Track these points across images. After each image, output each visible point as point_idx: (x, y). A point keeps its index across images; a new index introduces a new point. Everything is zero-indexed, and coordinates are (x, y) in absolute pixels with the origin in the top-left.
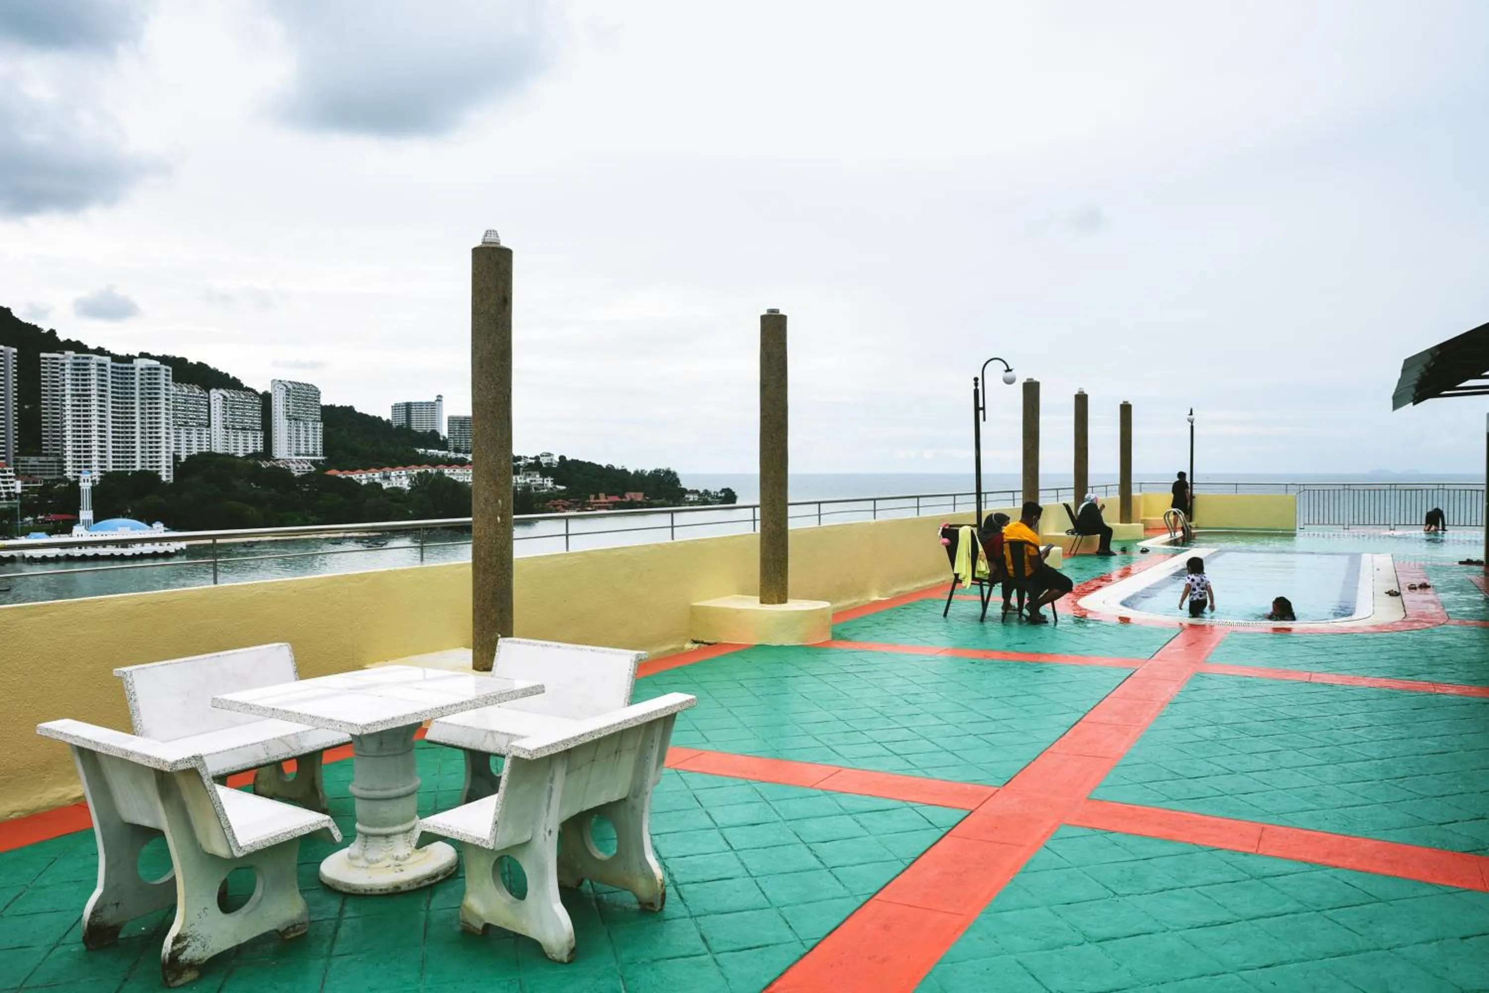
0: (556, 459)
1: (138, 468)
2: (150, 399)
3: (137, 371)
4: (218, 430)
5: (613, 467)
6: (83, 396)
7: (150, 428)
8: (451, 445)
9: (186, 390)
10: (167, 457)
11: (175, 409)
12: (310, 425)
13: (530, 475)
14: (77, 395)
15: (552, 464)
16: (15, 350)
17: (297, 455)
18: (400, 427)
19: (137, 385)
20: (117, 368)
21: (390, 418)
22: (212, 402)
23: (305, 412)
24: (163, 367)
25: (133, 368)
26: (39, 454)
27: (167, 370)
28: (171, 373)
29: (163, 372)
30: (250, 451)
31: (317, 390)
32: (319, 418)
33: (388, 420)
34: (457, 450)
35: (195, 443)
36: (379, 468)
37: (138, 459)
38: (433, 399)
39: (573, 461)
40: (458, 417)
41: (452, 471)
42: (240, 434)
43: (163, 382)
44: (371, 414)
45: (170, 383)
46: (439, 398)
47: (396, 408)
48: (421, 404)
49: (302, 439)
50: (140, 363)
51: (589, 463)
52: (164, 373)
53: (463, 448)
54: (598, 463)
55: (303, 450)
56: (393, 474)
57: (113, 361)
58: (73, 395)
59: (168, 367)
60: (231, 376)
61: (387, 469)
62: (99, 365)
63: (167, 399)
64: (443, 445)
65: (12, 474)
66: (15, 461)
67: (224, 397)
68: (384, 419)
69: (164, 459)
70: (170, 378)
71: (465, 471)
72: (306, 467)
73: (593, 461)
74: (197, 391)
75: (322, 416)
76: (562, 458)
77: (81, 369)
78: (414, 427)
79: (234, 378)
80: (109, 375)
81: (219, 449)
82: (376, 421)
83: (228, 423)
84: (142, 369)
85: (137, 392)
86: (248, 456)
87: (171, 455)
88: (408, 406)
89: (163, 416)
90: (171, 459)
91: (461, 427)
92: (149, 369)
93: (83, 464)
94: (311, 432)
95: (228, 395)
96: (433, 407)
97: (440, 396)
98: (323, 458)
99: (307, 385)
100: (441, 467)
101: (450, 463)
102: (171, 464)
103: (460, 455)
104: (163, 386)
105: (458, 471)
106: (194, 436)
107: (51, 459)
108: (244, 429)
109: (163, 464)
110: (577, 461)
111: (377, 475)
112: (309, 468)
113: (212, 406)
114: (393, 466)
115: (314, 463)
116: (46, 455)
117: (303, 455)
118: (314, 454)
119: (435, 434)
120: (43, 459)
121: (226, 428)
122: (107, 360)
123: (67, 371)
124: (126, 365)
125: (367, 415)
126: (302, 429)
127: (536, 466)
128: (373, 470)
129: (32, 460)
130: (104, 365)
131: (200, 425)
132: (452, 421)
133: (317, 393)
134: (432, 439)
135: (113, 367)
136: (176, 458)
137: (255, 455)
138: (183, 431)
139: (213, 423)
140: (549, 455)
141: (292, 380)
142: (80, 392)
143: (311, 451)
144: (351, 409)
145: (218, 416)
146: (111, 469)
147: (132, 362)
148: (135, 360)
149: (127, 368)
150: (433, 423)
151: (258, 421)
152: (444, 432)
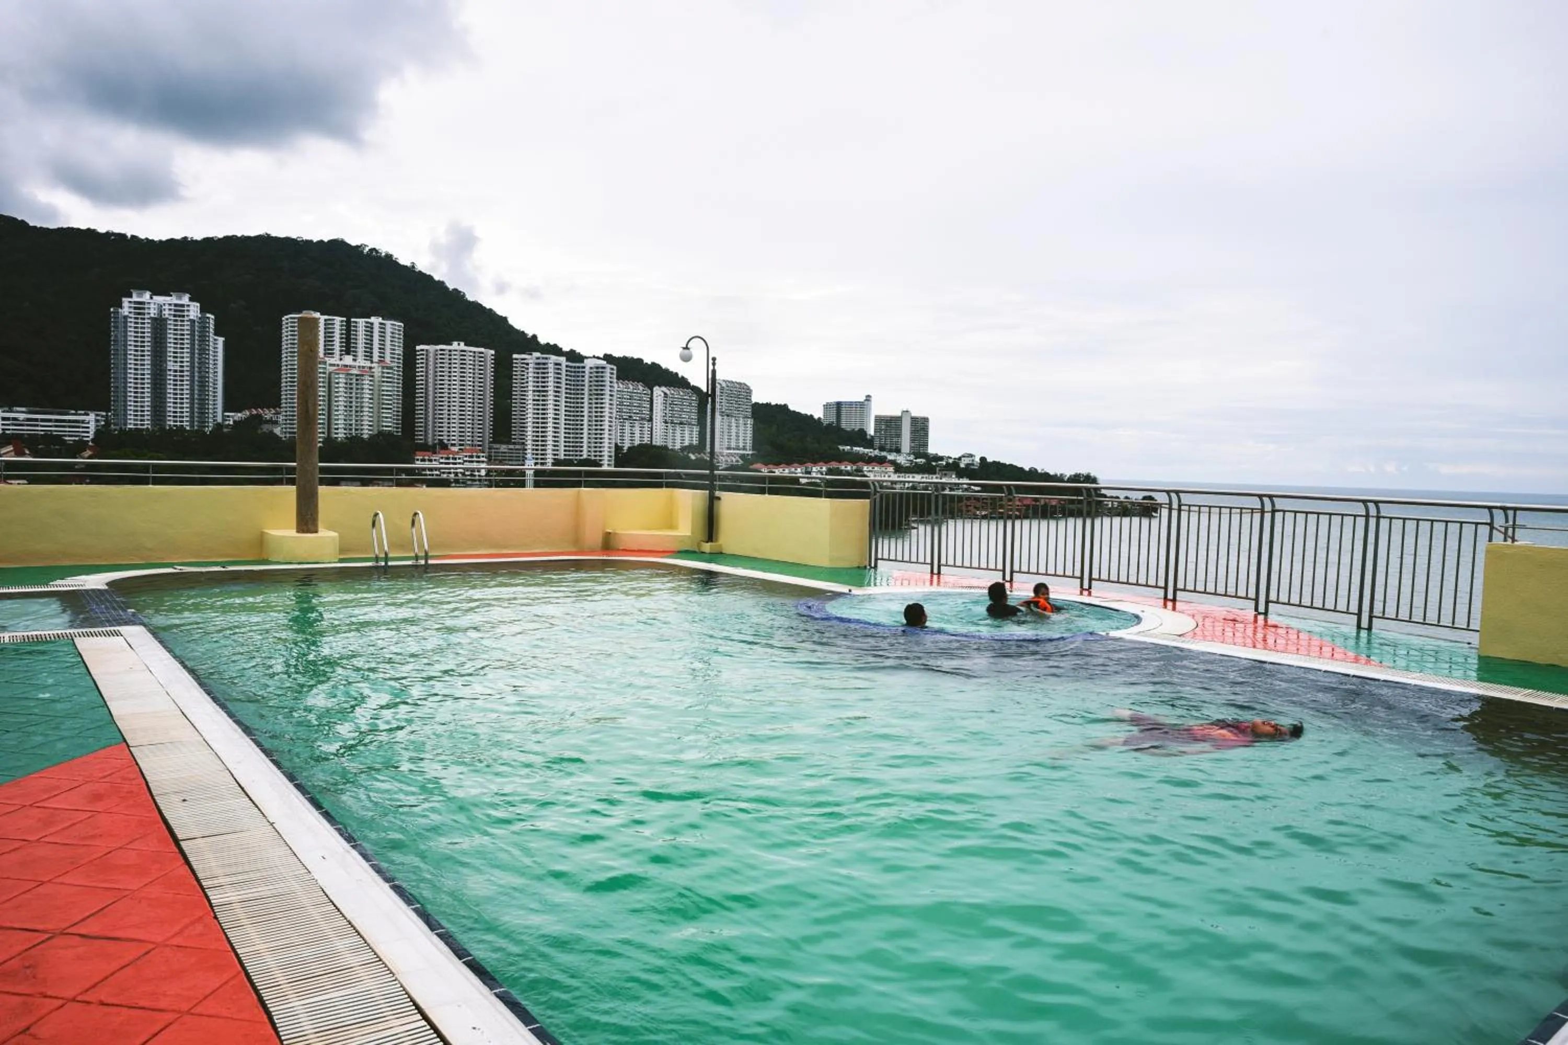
0: (977, 460)
1: (585, 456)
2: (597, 394)
3: (587, 370)
4: (659, 424)
5: (1036, 470)
6: (541, 392)
7: (596, 421)
8: (877, 443)
9: (631, 387)
10: (610, 448)
11: (621, 404)
12: (741, 421)
13: (946, 475)
14: (539, 391)
15: (973, 465)
16: (493, 352)
17: (729, 448)
18: (830, 425)
19: (586, 383)
20: (571, 367)
21: (822, 417)
22: (655, 398)
23: (737, 409)
24: (609, 366)
25: (584, 367)
26: (509, 443)
27: (612, 369)
28: (615, 372)
29: (608, 370)
30: (687, 443)
31: (748, 388)
32: (749, 414)
33: (819, 418)
34: (882, 449)
35: (637, 435)
36: (801, 463)
37: (585, 449)
38: (862, 399)
39: (994, 462)
40: (884, 417)
41: (870, 468)
42: (678, 428)
43: (608, 379)
44: (803, 412)
45: (615, 380)
46: (868, 398)
47: (827, 407)
48: (851, 403)
49: (734, 434)
50: (588, 363)
51: (1011, 465)
52: (610, 371)
53: (888, 447)
54: (1019, 466)
55: (733, 445)
56: (814, 469)
57: (567, 360)
58: (534, 391)
59: (612, 366)
60: (680, 376)
61: (809, 465)
62: (556, 364)
63: (611, 395)
64: (869, 443)
65: (484, 459)
66: (490, 448)
67: (665, 394)
68: (816, 417)
69: (606, 449)
70: (615, 376)
71: (883, 469)
72: (734, 460)
73: (1015, 464)
74: (641, 388)
75: (753, 413)
76: (983, 459)
77: (541, 367)
78: (843, 426)
79: (683, 377)
80: (564, 373)
81: (658, 441)
82: (807, 420)
83: (667, 418)
84: (591, 368)
85: (586, 388)
86: (683, 449)
87: (613, 445)
88: (839, 405)
89: (607, 410)
90: (613, 450)
91: (887, 426)
92: (597, 368)
93: (540, 452)
94: (742, 428)
95: (668, 392)
96: (863, 406)
97: (868, 396)
98: (750, 452)
99: (740, 384)
100: (860, 464)
101: (870, 460)
102: (613, 454)
103: (884, 454)
104: (608, 383)
105: (876, 468)
106: (637, 430)
107: (517, 447)
108: (681, 423)
109: (606, 453)
110: (999, 463)
111: (799, 470)
112: (737, 461)
113: (655, 401)
114: (815, 462)
115: (742, 457)
116: (514, 443)
117: (734, 449)
118: (744, 448)
119: (862, 432)
120: (511, 447)
121: (666, 422)
122: (562, 360)
123: (530, 370)
124: (577, 365)
125: (799, 413)
126: (734, 424)
127: (953, 467)
128: (796, 465)
129: (503, 448)
130: (560, 364)
131: (643, 419)
132: (879, 420)
133: (748, 391)
134: (860, 437)
135: (567, 366)
136: (618, 448)
137: (690, 448)
138: (627, 424)
139: (654, 417)
140: (971, 456)
141: (726, 379)
142: (540, 389)
143: (741, 445)
144: (785, 407)
145: (659, 411)
146: (562, 457)
147: (583, 362)
148: (586, 361)
149: (579, 367)
150: (862, 423)
151: (694, 416)
152: (871, 431)
